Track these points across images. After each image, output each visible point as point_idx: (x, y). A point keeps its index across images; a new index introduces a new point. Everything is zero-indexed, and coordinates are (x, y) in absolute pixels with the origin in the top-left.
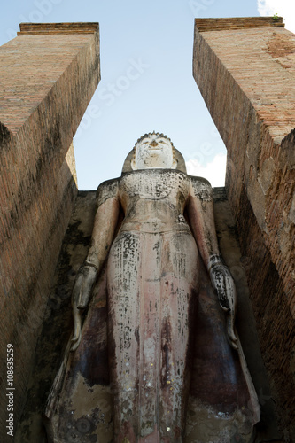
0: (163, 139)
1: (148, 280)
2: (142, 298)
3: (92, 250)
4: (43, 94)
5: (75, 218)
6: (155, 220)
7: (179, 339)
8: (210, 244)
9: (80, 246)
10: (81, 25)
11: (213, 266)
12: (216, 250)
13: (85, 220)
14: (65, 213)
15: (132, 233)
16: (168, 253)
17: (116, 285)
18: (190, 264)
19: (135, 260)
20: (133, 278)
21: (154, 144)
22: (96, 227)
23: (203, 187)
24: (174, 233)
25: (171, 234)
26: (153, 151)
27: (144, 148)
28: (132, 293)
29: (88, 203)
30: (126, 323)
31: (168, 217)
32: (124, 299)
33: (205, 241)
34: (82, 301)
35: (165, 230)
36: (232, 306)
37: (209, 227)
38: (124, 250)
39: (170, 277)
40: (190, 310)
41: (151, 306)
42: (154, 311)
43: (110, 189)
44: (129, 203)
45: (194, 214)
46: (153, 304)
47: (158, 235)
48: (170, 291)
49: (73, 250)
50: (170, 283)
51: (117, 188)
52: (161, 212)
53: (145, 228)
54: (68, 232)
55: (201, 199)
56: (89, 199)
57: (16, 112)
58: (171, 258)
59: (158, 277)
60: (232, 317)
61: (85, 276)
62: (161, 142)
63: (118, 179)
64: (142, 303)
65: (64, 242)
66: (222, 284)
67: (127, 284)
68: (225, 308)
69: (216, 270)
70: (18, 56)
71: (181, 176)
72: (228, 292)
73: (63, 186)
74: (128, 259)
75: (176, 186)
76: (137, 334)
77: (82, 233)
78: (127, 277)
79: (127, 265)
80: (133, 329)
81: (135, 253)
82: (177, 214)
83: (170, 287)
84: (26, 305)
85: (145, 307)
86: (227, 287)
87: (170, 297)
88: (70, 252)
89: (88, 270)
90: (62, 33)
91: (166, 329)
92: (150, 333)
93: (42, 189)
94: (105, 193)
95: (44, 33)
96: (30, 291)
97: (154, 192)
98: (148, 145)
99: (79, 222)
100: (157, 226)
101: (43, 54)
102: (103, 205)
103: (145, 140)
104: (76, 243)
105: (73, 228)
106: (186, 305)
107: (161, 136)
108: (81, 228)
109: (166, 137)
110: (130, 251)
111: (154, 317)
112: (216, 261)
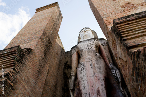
0: (87, 29)
1: (90, 77)
2: (89, 83)
3: (72, 70)
4: (42, 33)
5: (66, 61)
6: (89, 57)
7: (103, 94)
8: (109, 60)
9: (69, 69)
10: (53, 4)
11: (111, 67)
12: (111, 61)
13: (69, 61)
14: (62, 60)
15: (83, 62)
16: (95, 67)
17: (80, 80)
18: (103, 69)
19: (85, 71)
20: (85, 77)
21: (85, 32)
22: (72, 63)
23: (103, 42)
24: (96, 60)
25: (95, 60)
26: (85, 34)
27: (82, 33)
28: (86, 82)
29: (69, 55)
30: (85, 92)
31: (93, 55)
32: (83, 84)
33: (107, 59)
34: (71, 87)
35: (92, 59)
36: (120, 80)
37: (108, 54)
38: (81, 69)
39: (96, 74)
40: (105, 84)
41: (92, 85)
42: (93, 87)
43: (74, 49)
44: (80, 53)
45: (102, 51)
46: (93, 84)
47: (91, 61)
48: (97, 79)
49: (67, 71)
50: (97, 76)
51: (76, 49)
52: (90, 54)
53: (86, 60)
54: (65, 66)
55: (103, 46)
56: (69, 54)
57: (34, 41)
58: (96, 68)
59: (93, 75)
60: (120, 83)
61: (71, 79)
62: (87, 30)
63: (76, 46)
64: (89, 85)
65: (64, 69)
66: (115, 73)
67: (84, 79)
68: (117, 81)
69: (112, 69)
70: (35, 21)
71: (95, 40)
72: (118, 75)
73: (60, 52)
74: (82, 71)
75: (94, 44)
76: (89, 95)
77: (69, 65)
78: (83, 77)
79: (82, 73)
80: (88, 94)
81: (84, 69)
82: (95, 53)
83: (97, 78)
84: (55, 92)
85: (90, 86)
86: (117, 73)
87: (98, 81)
88: (66, 72)
89: (72, 77)
90: (48, 8)
91: (98, 92)
92: (93, 94)
93: (48, 60)
94: (73, 51)
95: (43, 10)
96: (55, 87)
97: (87, 48)
98: (83, 32)
99: (67, 62)
100: (90, 59)
101: (42, 18)
102: (73, 55)
103: (82, 31)
104: (67, 69)
105: (66, 64)
106: (104, 83)
107: (87, 28)
108: (68, 63)
109: (88, 28)
110: (83, 69)
111: (94, 88)
112: (112, 65)
